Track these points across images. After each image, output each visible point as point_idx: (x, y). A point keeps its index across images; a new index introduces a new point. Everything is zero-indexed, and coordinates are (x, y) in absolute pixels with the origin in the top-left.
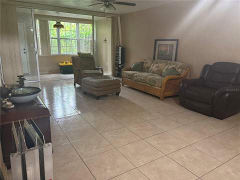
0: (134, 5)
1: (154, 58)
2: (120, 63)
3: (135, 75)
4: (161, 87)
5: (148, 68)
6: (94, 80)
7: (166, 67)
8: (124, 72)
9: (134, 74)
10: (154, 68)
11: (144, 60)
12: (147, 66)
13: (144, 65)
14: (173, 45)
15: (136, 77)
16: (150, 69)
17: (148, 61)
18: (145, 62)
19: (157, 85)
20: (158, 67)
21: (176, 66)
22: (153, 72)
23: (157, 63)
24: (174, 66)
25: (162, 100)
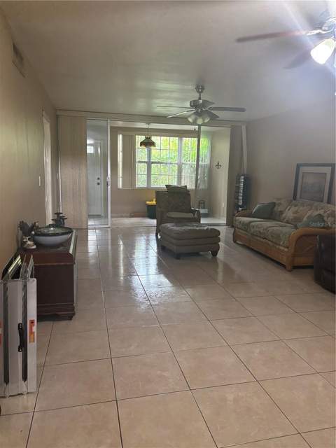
0: (243, 110)
1: (295, 198)
2: (241, 203)
3: (253, 224)
4: (288, 248)
5: (281, 213)
6: (175, 228)
7: (309, 213)
8: (237, 218)
9: (251, 222)
10: (289, 214)
11: (278, 199)
12: (279, 210)
13: (275, 209)
14: (326, 174)
15: (253, 227)
16: (284, 215)
17: (282, 202)
18: (277, 202)
19: (281, 243)
20: (296, 212)
21: (325, 212)
22: (287, 222)
23: (295, 206)
24: (321, 212)
25: (290, 271)
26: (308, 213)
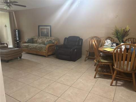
1: (39, 36)
2: (18, 39)
4: (45, 51)
5: (36, 41)
6: (3, 51)
8: (22, 44)
9: (28, 45)
10: (40, 41)
11: (34, 37)
13: (34, 40)
14: (48, 28)
15: (30, 46)
16: (38, 42)
17: (36, 37)
18: (34, 38)
19: (43, 49)
20: (42, 40)
21: (52, 39)
22: (40, 43)
23: (41, 38)
24: (50, 39)
25: (47, 57)
26: (46, 40)
